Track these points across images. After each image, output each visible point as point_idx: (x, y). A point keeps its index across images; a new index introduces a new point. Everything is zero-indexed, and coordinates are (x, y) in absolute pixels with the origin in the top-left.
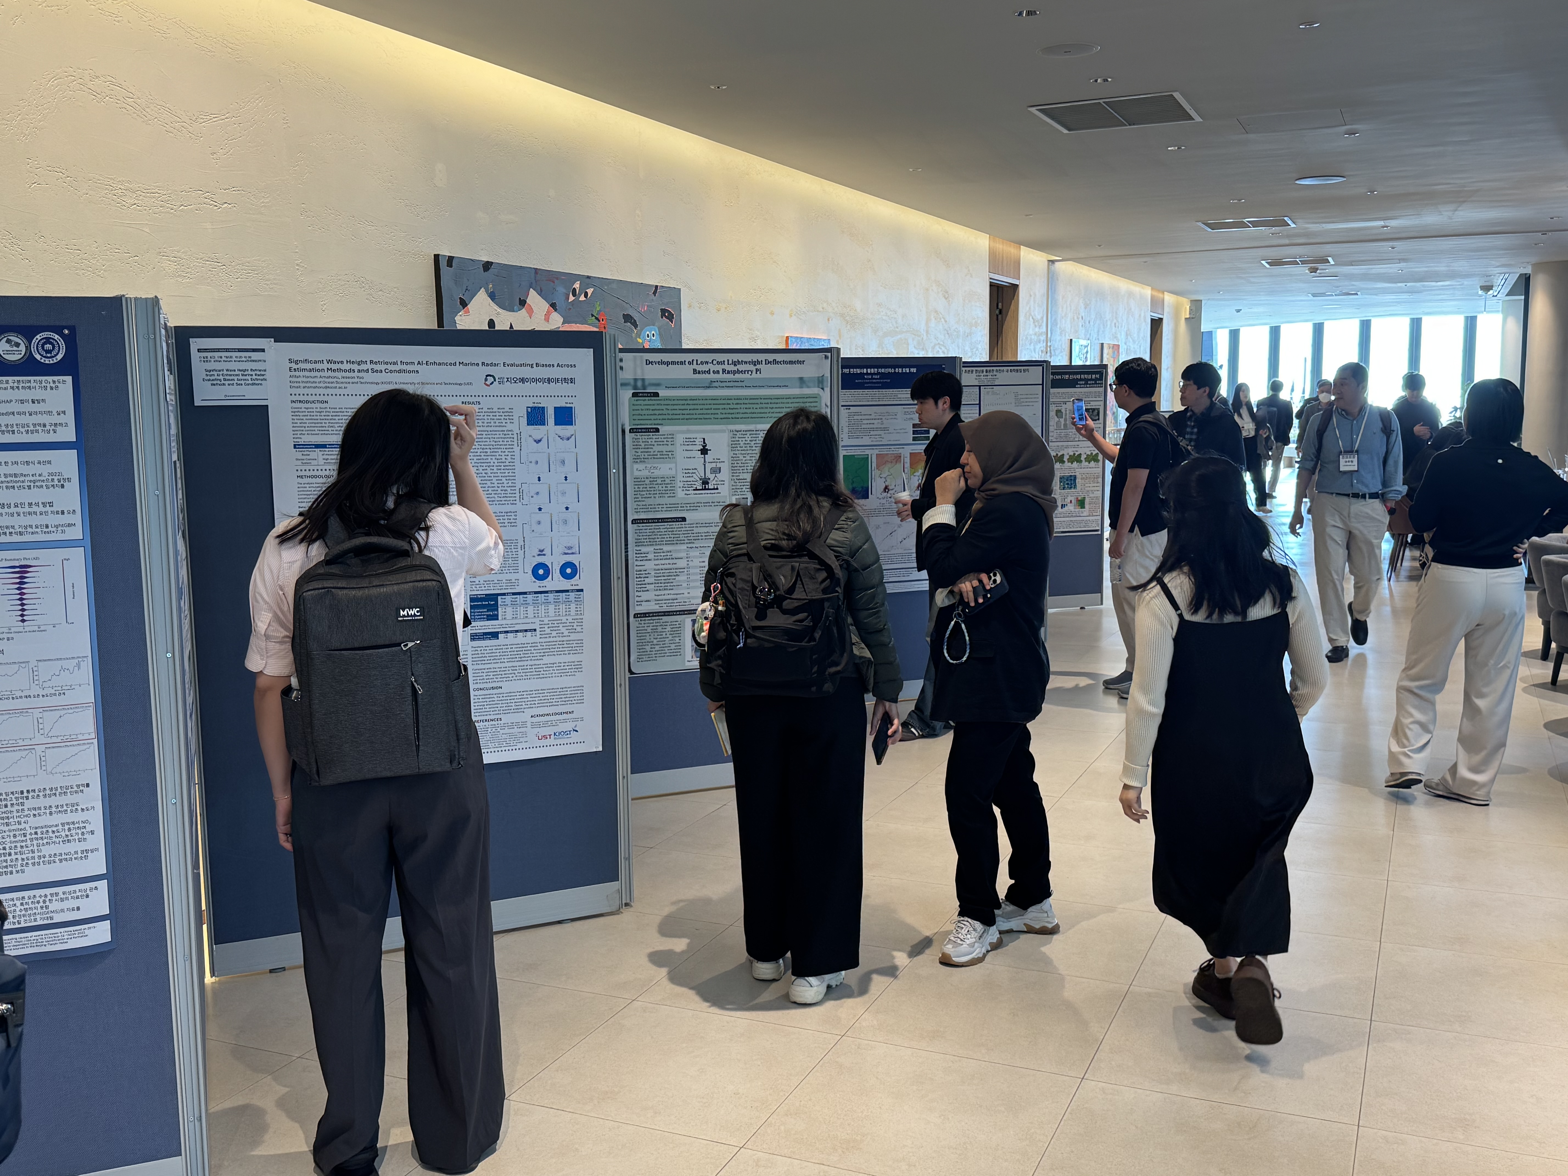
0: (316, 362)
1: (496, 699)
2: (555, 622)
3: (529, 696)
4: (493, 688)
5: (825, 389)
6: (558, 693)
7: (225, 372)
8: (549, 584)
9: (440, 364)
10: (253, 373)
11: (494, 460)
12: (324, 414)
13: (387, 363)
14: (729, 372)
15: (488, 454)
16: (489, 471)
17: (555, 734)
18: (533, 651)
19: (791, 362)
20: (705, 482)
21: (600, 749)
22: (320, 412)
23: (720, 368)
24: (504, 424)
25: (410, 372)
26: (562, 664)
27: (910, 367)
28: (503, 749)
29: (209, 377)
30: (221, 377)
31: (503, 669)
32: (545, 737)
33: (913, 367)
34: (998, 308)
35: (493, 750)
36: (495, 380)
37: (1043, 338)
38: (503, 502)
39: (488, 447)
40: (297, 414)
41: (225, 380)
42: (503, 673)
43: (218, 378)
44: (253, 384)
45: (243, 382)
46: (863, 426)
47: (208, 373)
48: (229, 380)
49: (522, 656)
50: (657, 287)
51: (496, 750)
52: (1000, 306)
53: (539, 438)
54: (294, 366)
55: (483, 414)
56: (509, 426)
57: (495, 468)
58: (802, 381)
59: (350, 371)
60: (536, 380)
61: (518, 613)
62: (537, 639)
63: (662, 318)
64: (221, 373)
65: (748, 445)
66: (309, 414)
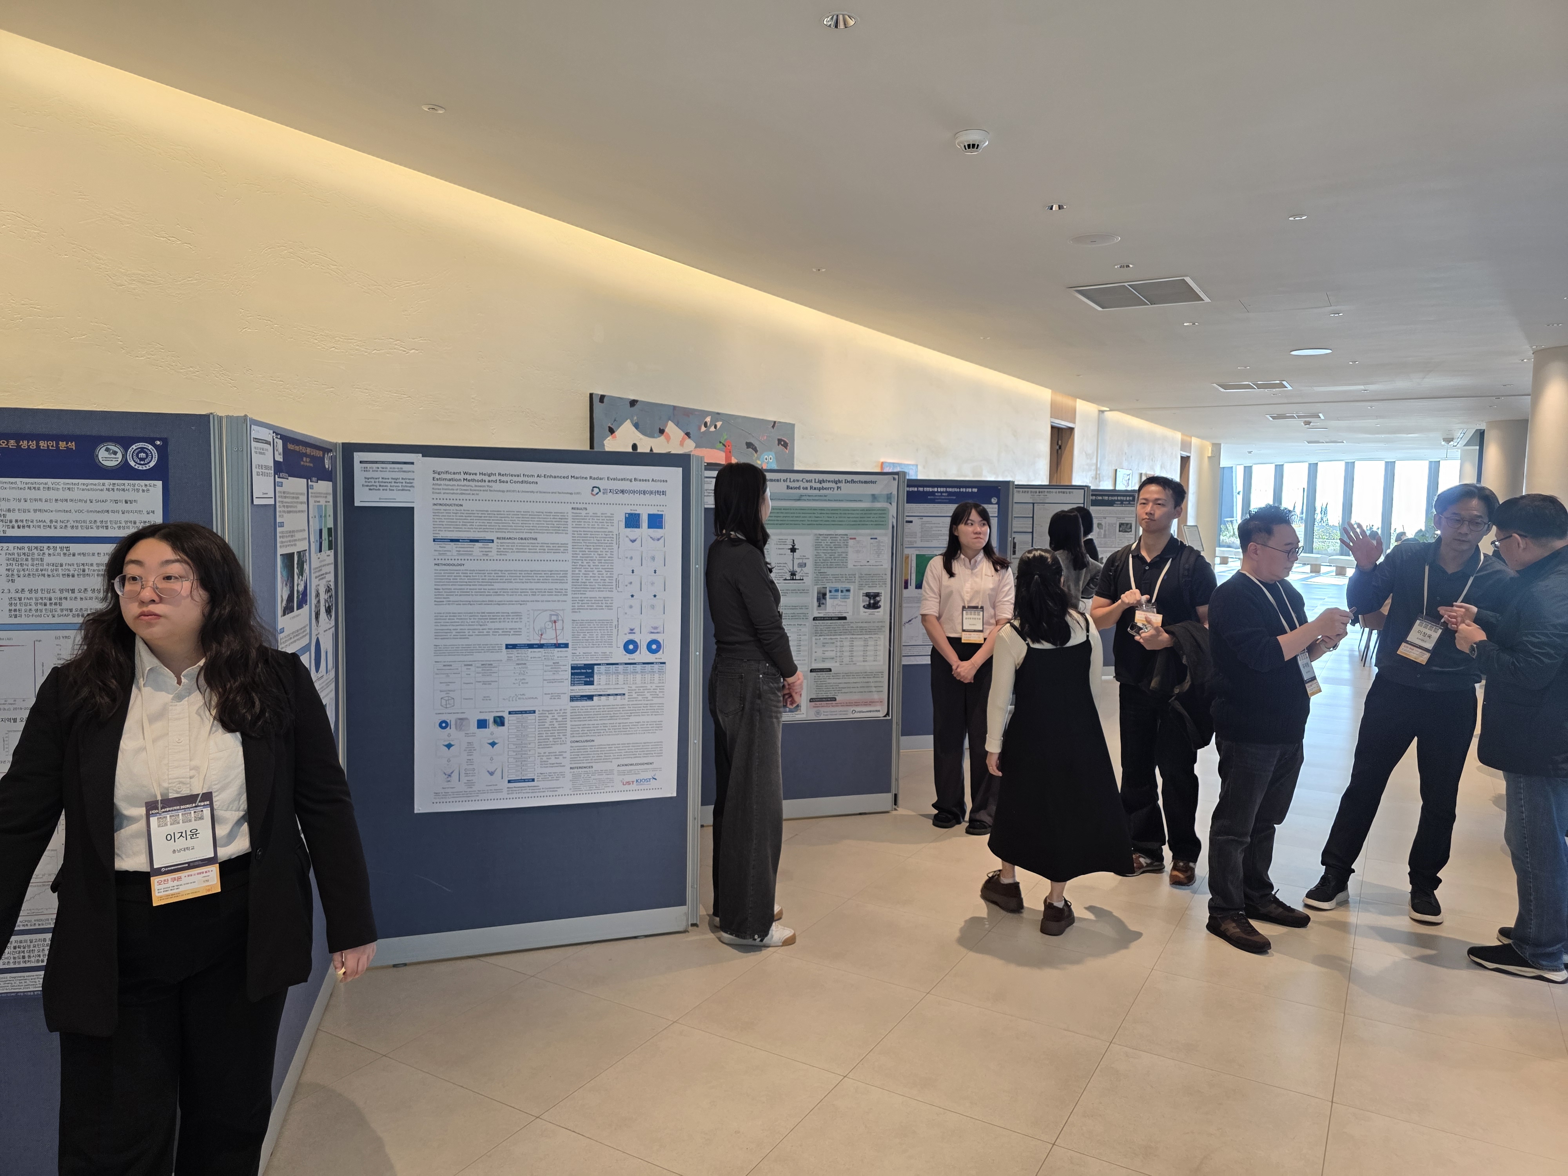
0: (454, 473)
1: (589, 750)
2: (642, 689)
3: (617, 749)
4: (587, 741)
5: (893, 503)
6: (641, 747)
7: (381, 480)
8: (637, 657)
9: (555, 477)
10: (404, 481)
11: (596, 555)
12: (459, 515)
13: (512, 476)
14: (815, 489)
15: (592, 550)
16: (592, 564)
17: (637, 781)
18: (621, 712)
19: (866, 482)
20: (793, 574)
21: (675, 795)
22: (456, 513)
23: (808, 485)
24: (606, 526)
25: (530, 483)
26: (646, 723)
27: (972, 487)
28: (593, 792)
29: (367, 484)
30: (377, 484)
31: (595, 726)
32: (628, 783)
33: (975, 487)
34: (1058, 444)
35: (584, 792)
36: (600, 491)
37: (1094, 467)
38: (602, 589)
39: (592, 545)
40: (437, 514)
41: (380, 486)
42: (596, 729)
43: (375, 484)
44: (403, 490)
45: (394, 488)
46: (933, 532)
47: (367, 480)
48: (383, 486)
49: (612, 715)
50: (775, 422)
51: (587, 792)
52: (1060, 443)
53: (633, 538)
54: (437, 476)
55: (589, 517)
56: (610, 529)
57: (597, 562)
58: (874, 498)
59: (482, 481)
60: (634, 492)
61: (611, 680)
62: (625, 702)
63: (778, 445)
64: (377, 480)
65: (829, 546)
66: (447, 514)
